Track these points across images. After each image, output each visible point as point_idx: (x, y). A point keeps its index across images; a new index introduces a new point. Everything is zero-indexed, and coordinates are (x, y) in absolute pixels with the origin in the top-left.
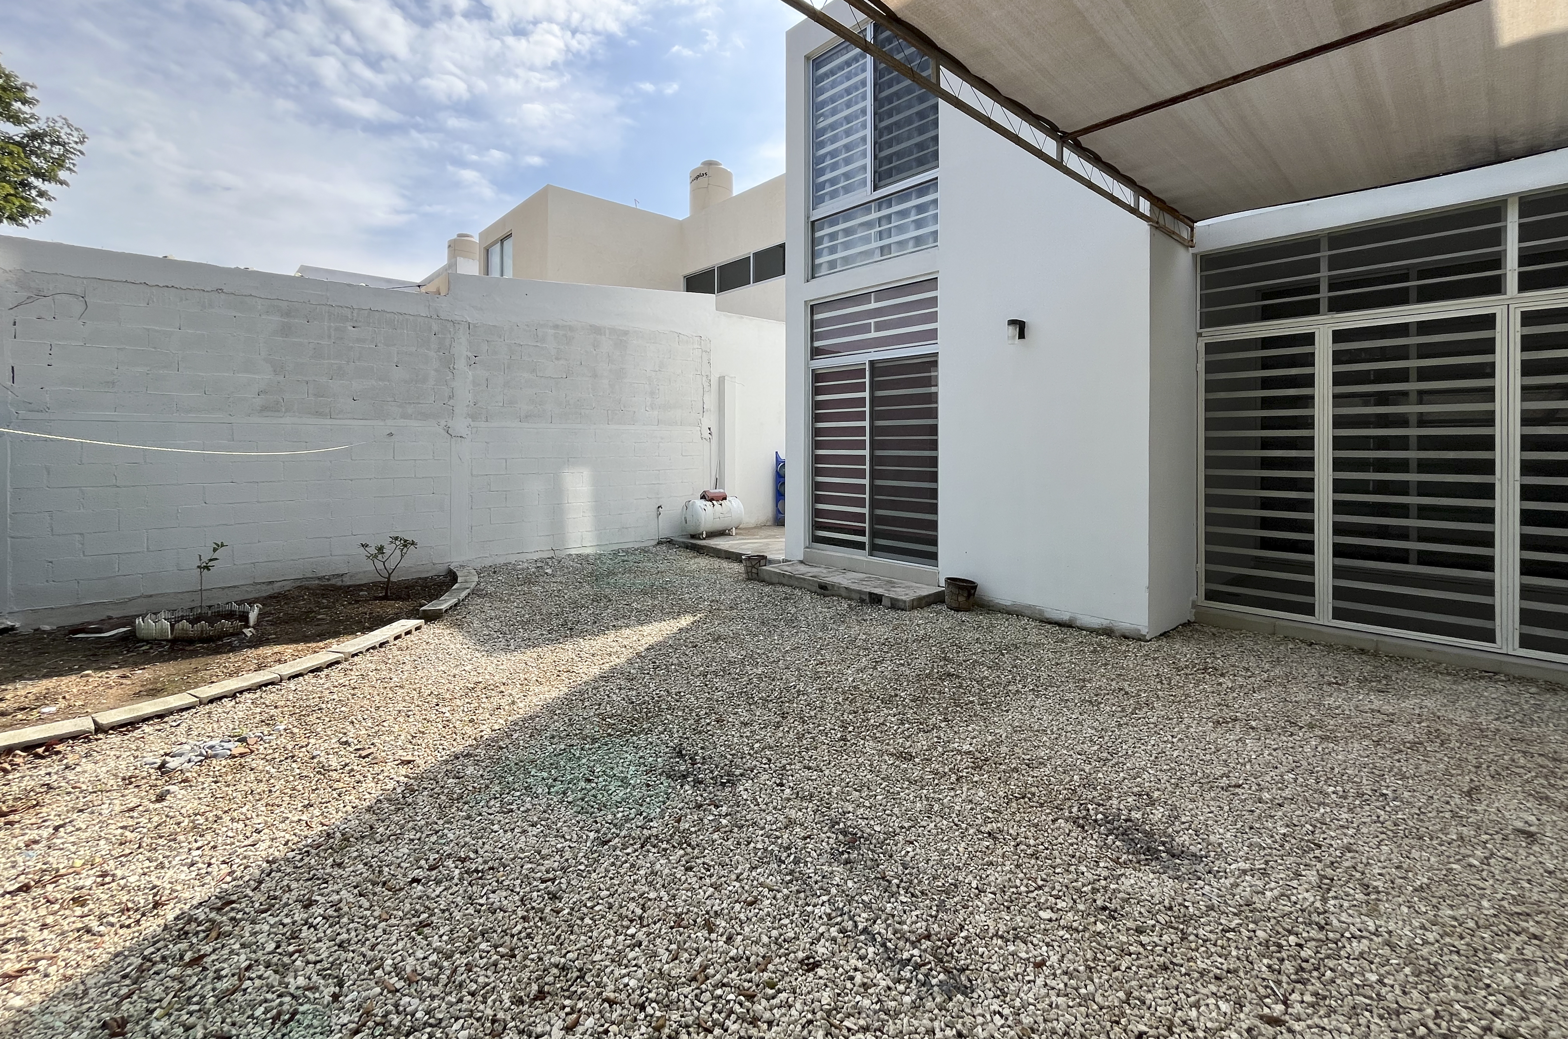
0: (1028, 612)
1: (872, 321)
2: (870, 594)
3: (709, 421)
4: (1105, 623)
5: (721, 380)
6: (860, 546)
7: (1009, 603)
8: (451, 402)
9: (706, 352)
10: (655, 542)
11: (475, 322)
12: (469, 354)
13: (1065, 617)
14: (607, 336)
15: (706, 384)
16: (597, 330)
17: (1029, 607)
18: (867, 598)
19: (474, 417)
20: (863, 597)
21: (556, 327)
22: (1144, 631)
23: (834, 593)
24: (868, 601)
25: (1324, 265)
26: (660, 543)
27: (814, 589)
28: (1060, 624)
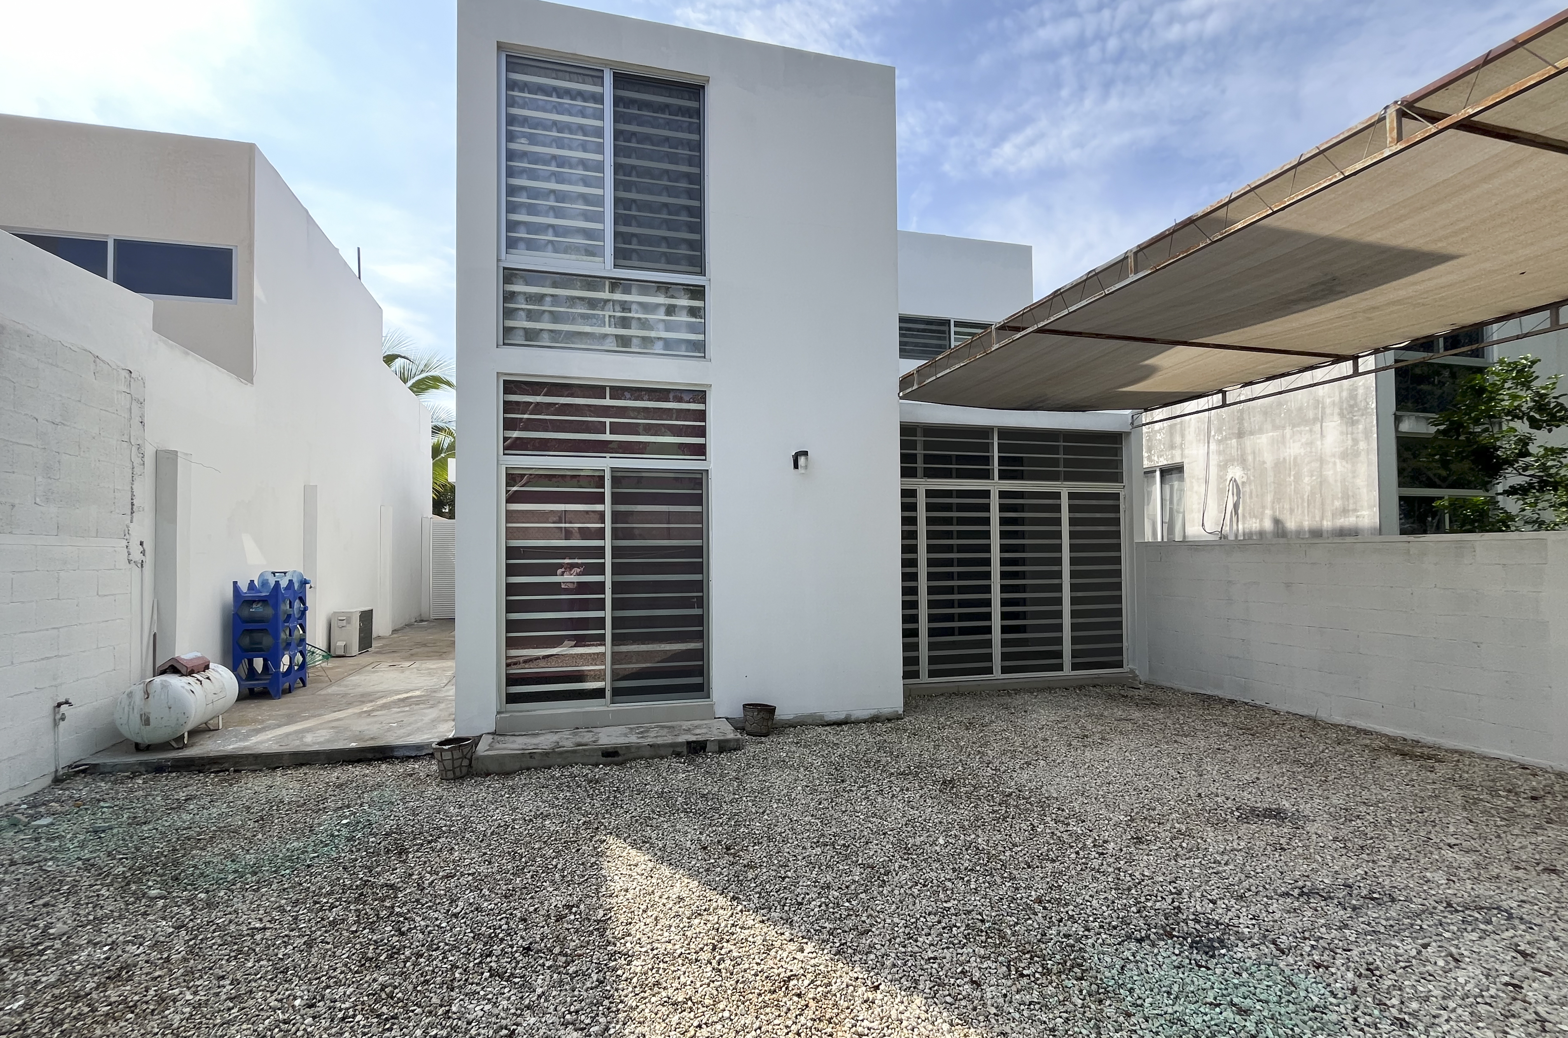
0: (810, 721)
1: (607, 421)
2: (689, 743)
3: (142, 530)
4: (873, 712)
5: (167, 461)
7: (791, 717)
9: (138, 401)
10: (48, 780)
13: (842, 716)
15: (137, 461)
17: (811, 715)
18: (684, 750)
20: (679, 749)
22: (901, 712)
23: (631, 755)
24: (686, 752)
25: (919, 446)
26: (57, 781)
27: (594, 760)
28: (839, 724)
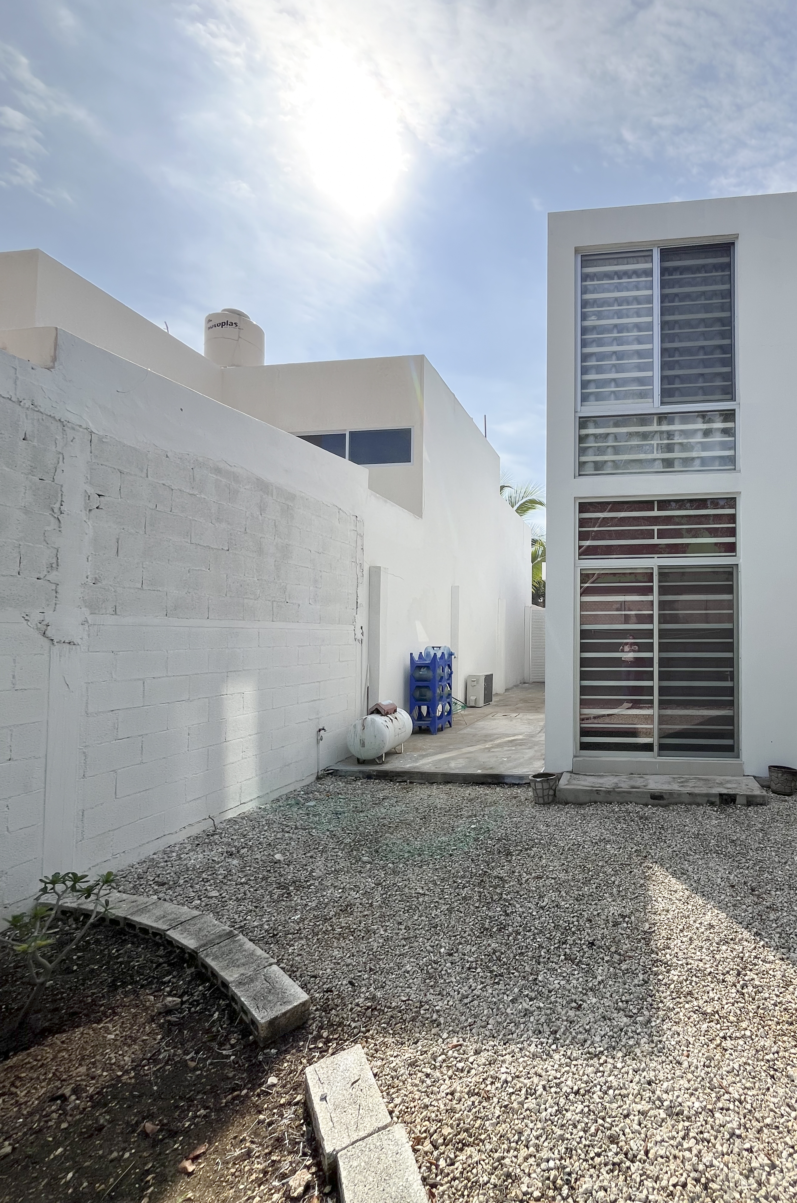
1: (656, 528)
2: (721, 795)
3: (362, 619)
5: (375, 573)
6: (648, 747)
8: (53, 576)
9: (360, 535)
10: (313, 778)
11: (101, 433)
12: (91, 491)
14: (275, 498)
15: (360, 574)
16: (263, 486)
18: (717, 800)
19: (94, 607)
20: (713, 799)
21: (218, 471)
23: (673, 800)
24: (718, 803)
26: (318, 778)
27: (644, 801)
